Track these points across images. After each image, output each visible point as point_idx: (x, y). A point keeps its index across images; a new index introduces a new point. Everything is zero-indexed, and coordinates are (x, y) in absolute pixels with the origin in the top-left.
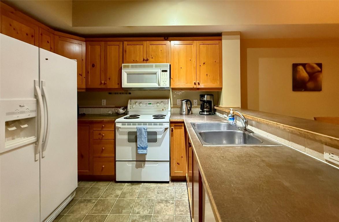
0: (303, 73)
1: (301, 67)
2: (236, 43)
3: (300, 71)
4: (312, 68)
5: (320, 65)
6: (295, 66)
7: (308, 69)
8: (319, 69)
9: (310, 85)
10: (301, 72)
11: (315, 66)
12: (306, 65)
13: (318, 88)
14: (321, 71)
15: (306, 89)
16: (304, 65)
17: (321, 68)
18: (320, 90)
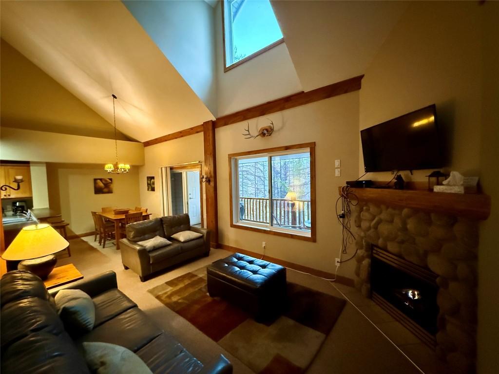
0: (101, 184)
1: (99, 181)
2: (43, 170)
4: (106, 181)
5: (111, 179)
6: (95, 180)
7: (104, 182)
8: (110, 181)
9: (106, 190)
10: (99, 183)
11: (108, 180)
13: (110, 192)
14: (112, 183)
15: (104, 193)
16: (101, 180)
17: (112, 181)
18: (112, 193)
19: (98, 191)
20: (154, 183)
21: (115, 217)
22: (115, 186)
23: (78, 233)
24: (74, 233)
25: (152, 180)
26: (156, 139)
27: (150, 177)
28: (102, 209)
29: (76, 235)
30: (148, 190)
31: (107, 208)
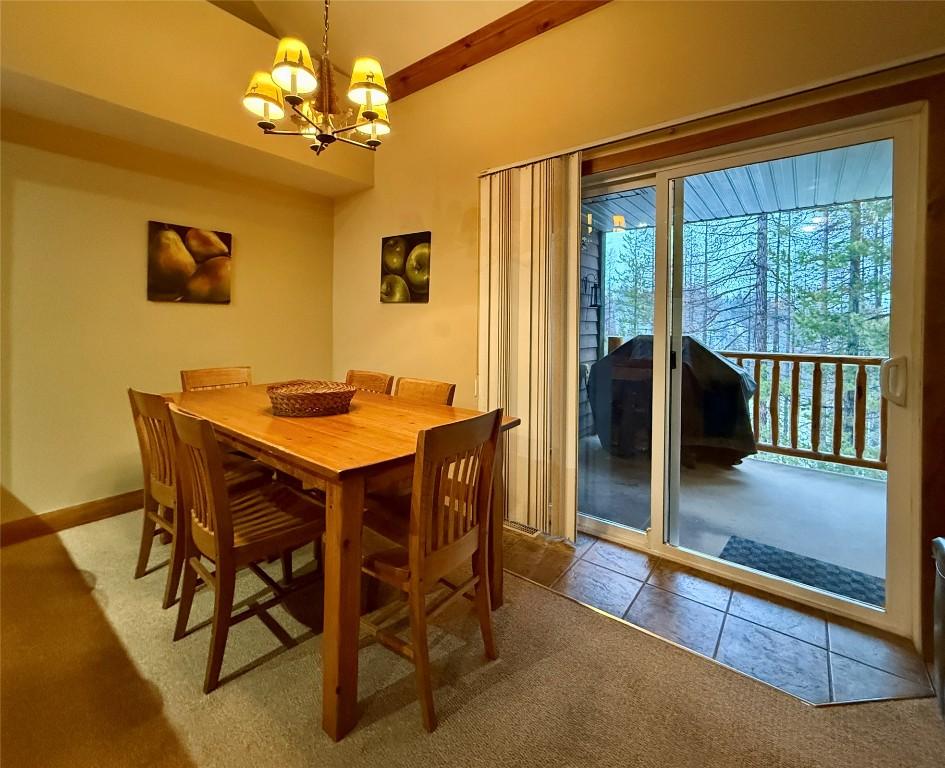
0: (180, 254)
1: (172, 235)
3: (168, 246)
4: (206, 241)
5: (226, 238)
6: (156, 229)
7: (194, 243)
8: (224, 248)
9: (200, 285)
10: (173, 249)
11: (215, 239)
12: (189, 232)
13: (219, 297)
14: (228, 255)
15: (188, 298)
16: (182, 231)
17: (229, 247)
18: (227, 302)
19: (165, 285)
20: (424, 265)
21: (272, 429)
22: (242, 273)
23: (42, 505)
24: (28, 510)
25: (418, 251)
26: (466, 43)
27: (397, 239)
28: (185, 376)
29: (37, 517)
30: (387, 296)
31: (209, 373)
